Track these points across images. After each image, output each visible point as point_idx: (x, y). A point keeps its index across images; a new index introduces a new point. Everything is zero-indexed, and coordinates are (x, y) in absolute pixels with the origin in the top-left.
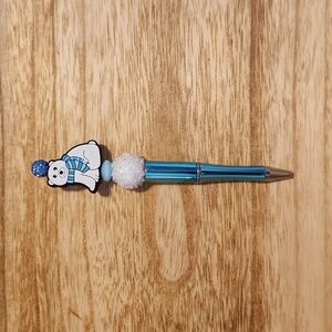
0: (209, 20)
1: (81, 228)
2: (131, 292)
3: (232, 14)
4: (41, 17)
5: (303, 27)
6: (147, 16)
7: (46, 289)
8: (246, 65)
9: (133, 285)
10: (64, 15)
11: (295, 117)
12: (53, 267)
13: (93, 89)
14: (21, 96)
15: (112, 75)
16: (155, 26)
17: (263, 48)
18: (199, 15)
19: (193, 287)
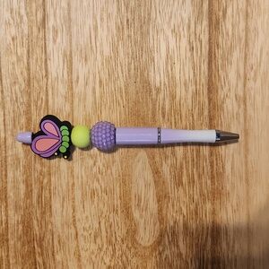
0: (173, 31)
1: (71, 203)
2: (113, 256)
3: (192, 26)
4: (35, 29)
5: (252, 35)
6: (123, 28)
7: (42, 254)
8: (205, 67)
9: (114, 250)
10: (54, 28)
11: (245, 109)
12: (48, 236)
13: (78, 89)
14: (19, 95)
15: (95, 77)
16: (129, 36)
17: (219, 53)
18: (165, 27)
19: (163, 250)
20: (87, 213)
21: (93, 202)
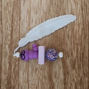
20: (33, 78)
21: (36, 73)
